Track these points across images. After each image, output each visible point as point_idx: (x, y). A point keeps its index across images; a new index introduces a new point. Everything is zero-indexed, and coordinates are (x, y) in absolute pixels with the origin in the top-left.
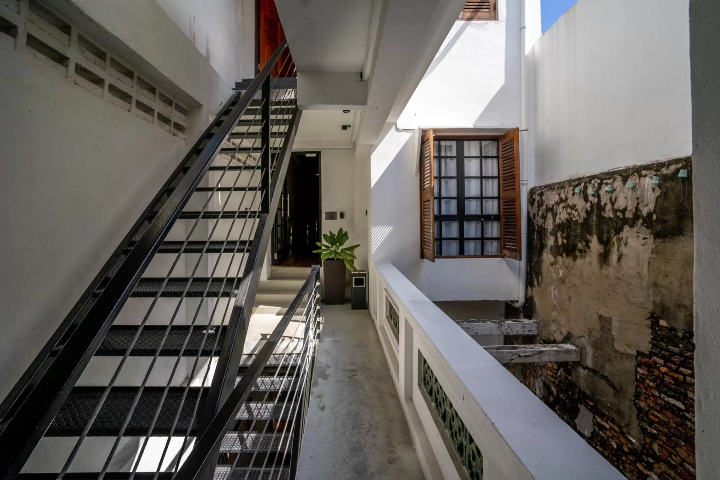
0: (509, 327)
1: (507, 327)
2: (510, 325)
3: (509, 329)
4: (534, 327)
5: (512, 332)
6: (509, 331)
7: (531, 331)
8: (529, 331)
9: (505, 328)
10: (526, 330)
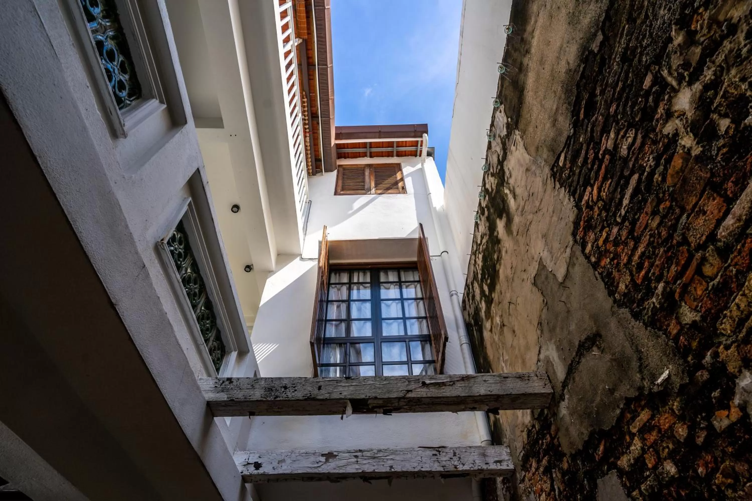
0: (455, 454)
1: (451, 455)
2: (457, 452)
3: (455, 458)
4: (504, 453)
5: (464, 465)
6: (456, 463)
7: (500, 462)
8: (496, 462)
9: (447, 458)
10: (491, 460)
